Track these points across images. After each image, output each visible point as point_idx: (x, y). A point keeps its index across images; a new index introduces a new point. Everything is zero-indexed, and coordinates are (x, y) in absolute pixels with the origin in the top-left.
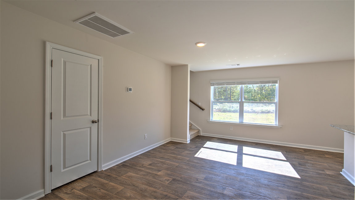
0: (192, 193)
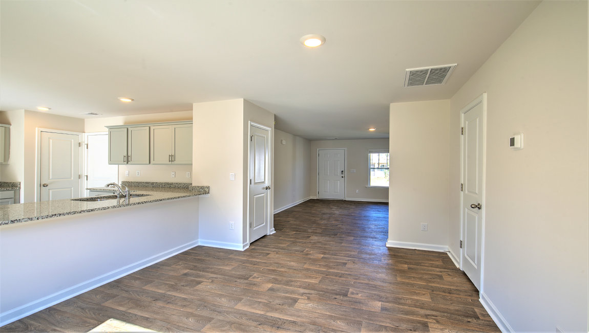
0: (313, 282)
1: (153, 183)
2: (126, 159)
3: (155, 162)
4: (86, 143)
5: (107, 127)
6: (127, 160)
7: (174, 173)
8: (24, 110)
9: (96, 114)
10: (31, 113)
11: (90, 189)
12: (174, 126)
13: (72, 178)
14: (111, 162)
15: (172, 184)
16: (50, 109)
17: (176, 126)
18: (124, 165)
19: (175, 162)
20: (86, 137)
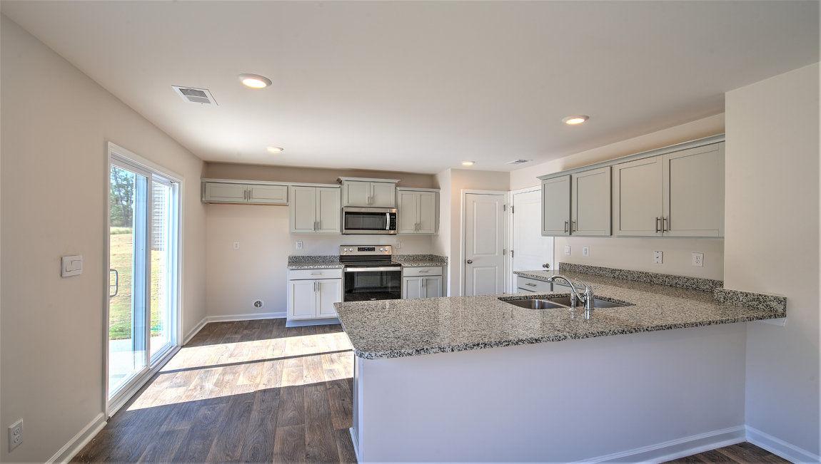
1: (613, 271)
2: (568, 228)
3: (621, 233)
4: (512, 205)
5: (539, 178)
6: (571, 228)
7: (660, 254)
8: (450, 170)
9: (525, 161)
10: (458, 171)
11: (518, 273)
12: (667, 158)
13: (497, 254)
14: (546, 231)
15: (656, 276)
16: (474, 162)
17: (671, 156)
18: (565, 238)
19: (671, 233)
20: (512, 196)
